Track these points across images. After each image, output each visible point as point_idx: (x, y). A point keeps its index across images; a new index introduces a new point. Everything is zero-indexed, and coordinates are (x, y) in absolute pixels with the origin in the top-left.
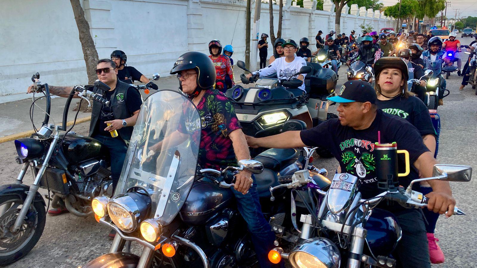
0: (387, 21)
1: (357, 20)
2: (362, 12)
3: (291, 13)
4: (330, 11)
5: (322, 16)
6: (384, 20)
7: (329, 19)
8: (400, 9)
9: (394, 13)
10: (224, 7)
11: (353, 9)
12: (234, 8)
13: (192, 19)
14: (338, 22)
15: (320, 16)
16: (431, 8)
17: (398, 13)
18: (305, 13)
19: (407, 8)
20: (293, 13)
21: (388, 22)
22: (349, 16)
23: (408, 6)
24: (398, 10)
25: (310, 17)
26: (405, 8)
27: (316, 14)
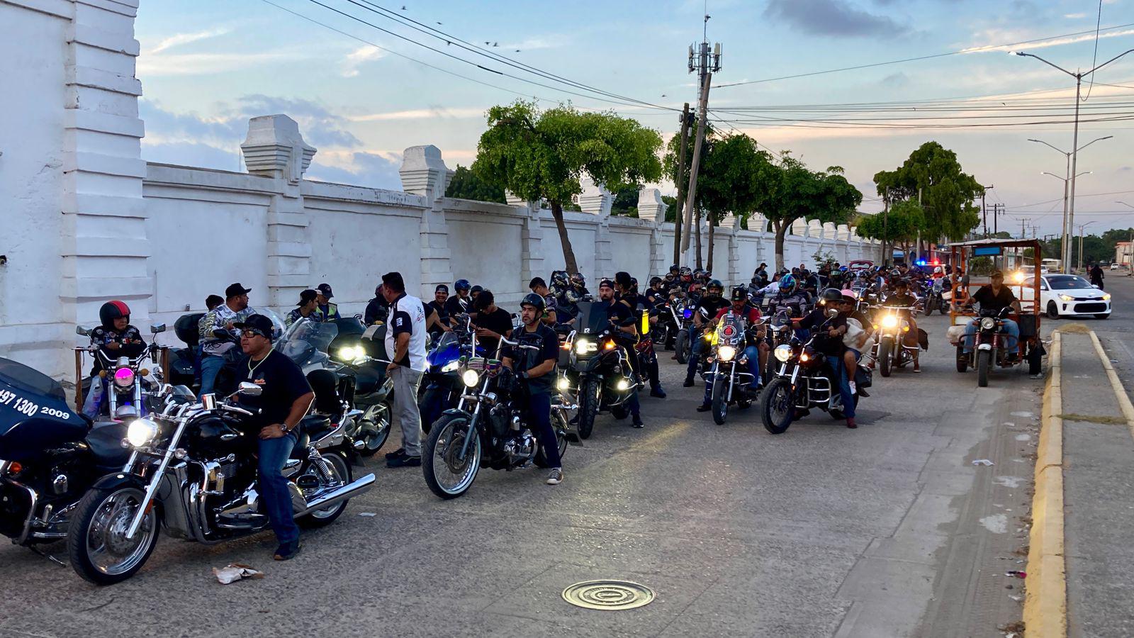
0: (865, 245)
1: (805, 244)
2: (814, 230)
4: (760, 230)
5: (747, 239)
6: (858, 245)
7: (758, 243)
8: (885, 223)
9: (874, 230)
10: (629, 231)
11: (798, 225)
12: (640, 232)
14: (780, 251)
15: (745, 239)
16: (954, 222)
17: (884, 232)
18: (724, 235)
19: (899, 223)
21: (867, 247)
22: (791, 237)
23: (902, 220)
24: (883, 226)
25: (730, 241)
26: (896, 222)
27: (739, 236)
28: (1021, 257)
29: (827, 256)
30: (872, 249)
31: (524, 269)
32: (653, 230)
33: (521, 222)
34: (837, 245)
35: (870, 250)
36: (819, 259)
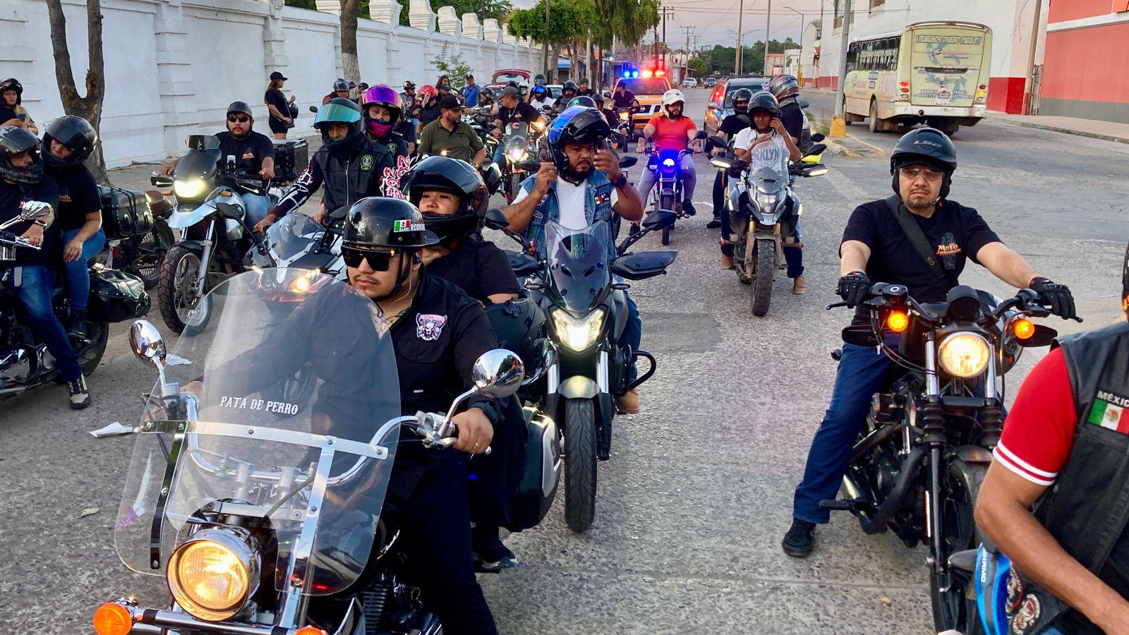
0: (522, 50)
1: (430, 44)
2: (446, 22)
3: (187, 12)
4: (336, 13)
5: (309, 27)
6: (512, 48)
8: (548, 18)
9: (533, 27)
11: (417, 12)
15: (303, 26)
16: (628, 20)
17: (545, 29)
19: (566, 16)
20: (198, 13)
21: (524, 52)
22: (404, 29)
23: (569, 12)
24: (545, 21)
25: (265, 27)
26: (561, 15)
28: (685, 69)
29: (455, 61)
30: (531, 56)
34: (482, 47)
35: (528, 57)
36: (443, 67)
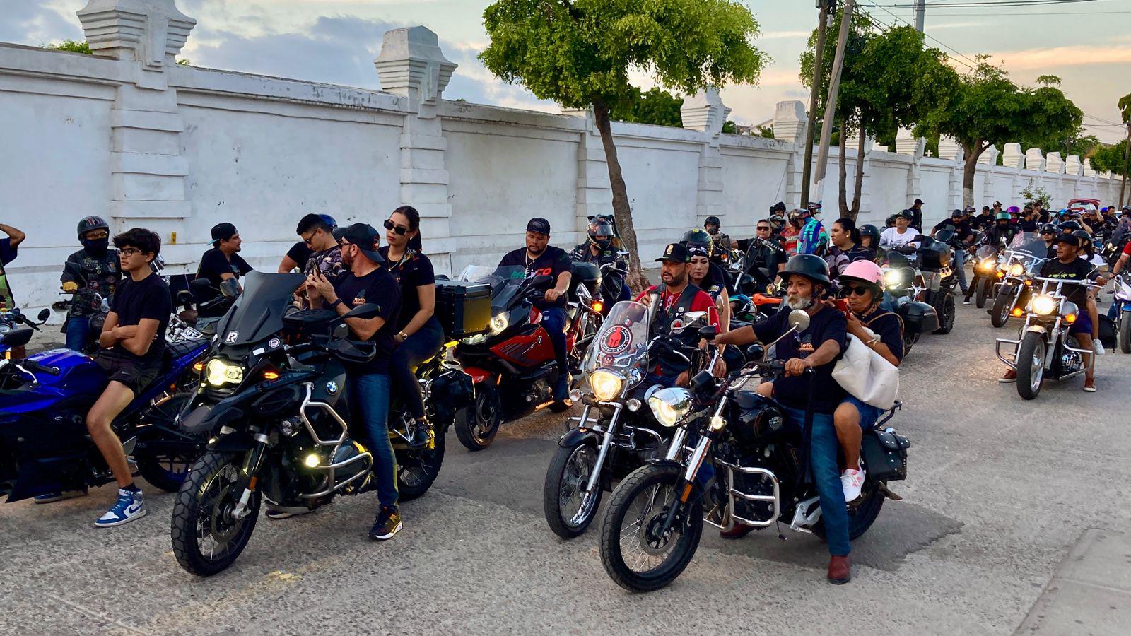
0: (1101, 181)
1: (1018, 178)
2: (1033, 160)
3: (871, 163)
4: (954, 159)
5: (935, 169)
6: (1091, 180)
7: (951, 174)
9: (1113, 163)
10: (753, 154)
11: (1010, 155)
12: (771, 155)
13: (708, 175)
14: (969, 184)
15: (931, 169)
17: (1125, 165)
18: (900, 163)
20: (876, 164)
21: (1104, 183)
22: (999, 168)
24: (1124, 158)
25: (909, 170)
27: (921, 165)
30: (1110, 186)
31: (579, 200)
32: (791, 154)
33: (577, 138)
34: (1063, 179)
35: (1108, 187)
